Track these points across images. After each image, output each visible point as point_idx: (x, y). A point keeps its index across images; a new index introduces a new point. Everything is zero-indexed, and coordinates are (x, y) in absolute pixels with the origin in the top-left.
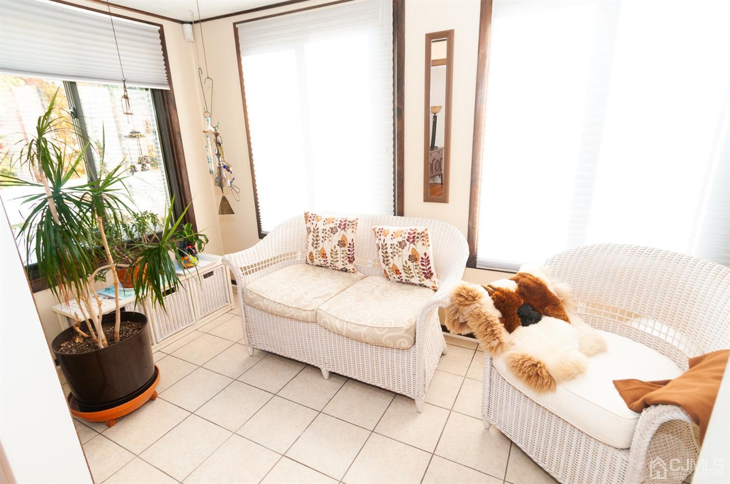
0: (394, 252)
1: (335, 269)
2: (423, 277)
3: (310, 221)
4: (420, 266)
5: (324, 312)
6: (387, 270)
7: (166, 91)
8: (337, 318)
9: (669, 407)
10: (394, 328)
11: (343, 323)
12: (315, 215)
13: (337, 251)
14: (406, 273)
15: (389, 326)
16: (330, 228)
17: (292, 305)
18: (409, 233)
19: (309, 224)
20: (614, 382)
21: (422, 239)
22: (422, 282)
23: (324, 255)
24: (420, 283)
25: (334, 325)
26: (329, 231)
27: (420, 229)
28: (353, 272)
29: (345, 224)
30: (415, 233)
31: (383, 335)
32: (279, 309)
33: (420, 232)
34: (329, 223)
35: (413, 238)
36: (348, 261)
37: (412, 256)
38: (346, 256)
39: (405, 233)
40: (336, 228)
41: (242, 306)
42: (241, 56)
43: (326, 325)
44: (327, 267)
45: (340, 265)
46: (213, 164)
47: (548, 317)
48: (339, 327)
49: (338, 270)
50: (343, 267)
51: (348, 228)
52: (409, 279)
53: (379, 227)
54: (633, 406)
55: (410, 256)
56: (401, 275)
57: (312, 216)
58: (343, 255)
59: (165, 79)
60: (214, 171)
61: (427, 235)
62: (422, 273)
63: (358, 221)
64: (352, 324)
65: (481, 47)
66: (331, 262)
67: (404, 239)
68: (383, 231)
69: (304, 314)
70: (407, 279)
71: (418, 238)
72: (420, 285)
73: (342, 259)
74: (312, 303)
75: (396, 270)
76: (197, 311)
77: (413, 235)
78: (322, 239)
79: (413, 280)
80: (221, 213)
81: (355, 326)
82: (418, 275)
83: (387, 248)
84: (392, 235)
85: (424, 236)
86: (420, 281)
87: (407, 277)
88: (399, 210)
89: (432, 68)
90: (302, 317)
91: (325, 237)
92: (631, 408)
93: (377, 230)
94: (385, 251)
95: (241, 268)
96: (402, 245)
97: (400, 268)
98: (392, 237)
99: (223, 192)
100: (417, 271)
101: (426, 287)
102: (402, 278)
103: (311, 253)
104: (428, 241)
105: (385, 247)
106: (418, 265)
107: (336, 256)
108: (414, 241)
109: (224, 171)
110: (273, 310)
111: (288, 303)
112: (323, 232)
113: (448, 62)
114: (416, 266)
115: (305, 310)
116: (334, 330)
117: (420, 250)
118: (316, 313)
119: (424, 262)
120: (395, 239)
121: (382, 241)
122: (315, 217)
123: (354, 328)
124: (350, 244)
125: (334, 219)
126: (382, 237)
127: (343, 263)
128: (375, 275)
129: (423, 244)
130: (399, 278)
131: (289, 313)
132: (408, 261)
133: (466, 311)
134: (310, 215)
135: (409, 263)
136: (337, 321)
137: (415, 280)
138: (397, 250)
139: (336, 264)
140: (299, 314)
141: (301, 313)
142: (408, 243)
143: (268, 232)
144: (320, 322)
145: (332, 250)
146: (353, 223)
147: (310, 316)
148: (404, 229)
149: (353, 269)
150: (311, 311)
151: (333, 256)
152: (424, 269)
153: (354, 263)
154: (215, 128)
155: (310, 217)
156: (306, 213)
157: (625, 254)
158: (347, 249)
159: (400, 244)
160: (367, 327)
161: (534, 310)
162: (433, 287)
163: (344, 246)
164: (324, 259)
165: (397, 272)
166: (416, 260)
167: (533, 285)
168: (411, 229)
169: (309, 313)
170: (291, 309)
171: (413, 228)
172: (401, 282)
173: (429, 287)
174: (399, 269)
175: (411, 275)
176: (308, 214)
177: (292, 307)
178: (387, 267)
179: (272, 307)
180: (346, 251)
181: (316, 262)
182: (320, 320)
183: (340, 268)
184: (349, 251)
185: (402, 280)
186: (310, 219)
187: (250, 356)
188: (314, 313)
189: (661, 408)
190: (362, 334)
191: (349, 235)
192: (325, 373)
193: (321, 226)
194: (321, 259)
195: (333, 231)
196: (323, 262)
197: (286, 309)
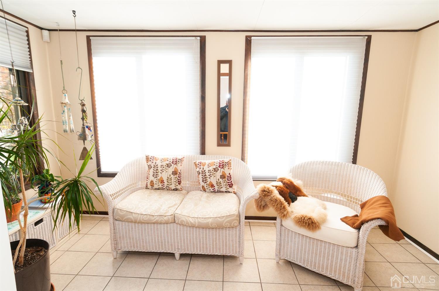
0: (211, 175)
1: (169, 189)
2: (228, 187)
3: (150, 161)
4: (227, 181)
5: (180, 214)
6: (205, 186)
7: (28, 73)
8: (190, 217)
9: (374, 221)
10: (229, 215)
11: (195, 219)
12: (154, 157)
13: (171, 178)
14: (218, 186)
15: (226, 215)
16: (166, 164)
17: (155, 214)
18: (219, 163)
19: (150, 163)
20: (341, 219)
21: (228, 165)
22: (228, 190)
23: (162, 181)
24: (226, 190)
25: (189, 222)
26: (165, 166)
27: (226, 160)
28: (181, 190)
29: (176, 161)
30: (223, 163)
31: (224, 221)
32: (146, 218)
33: (227, 162)
34: (165, 161)
35: (222, 165)
36: (178, 183)
37: (222, 175)
38: (177, 181)
39: (217, 163)
40: (170, 164)
41: (112, 222)
42: (92, 56)
43: (183, 223)
44: (163, 189)
45: (173, 187)
46: (67, 126)
47: (300, 197)
48: (193, 222)
49: (171, 190)
50: (175, 187)
51: (179, 163)
52: (220, 189)
53: (198, 161)
54: (355, 226)
55: (221, 176)
56: (214, 188)
57: (152, 158)
58: (175, 180)
59: (29, 64)
60: (68, 130)
61: (231, 163)
62: (227, 185)
63: (185, 159)
64: (201, 219)
65: (246, 70)
66: (167, 185)
67: (216, 167)
68: (201, 163)
69: (165, 218)
70: (218, 189)
71: (225, 165)
72: (226, 192)
73: (175, 183)
74: (168, 211)
75: (212, 185)
76: (58, 235)
77: (222, 164)
78: (160, 172)
79: (222, 190)
80: (81, 159)
81: (203, 219)
82: (225, 186)
83: (205, 173)
84: (208, 165)
85: (229, 163)
86: (226, 189)
87: (219, 188)
88: (203, 152)
89: (221, 77)
90: (165, 220)
91: (163, 170)
92: (354, 228)
93: (197, 163)
94: (204, 174)
95: (111, 195)
96: (216, 170)
97: (215, 184)
98: (208, 166)
99: (84, 144)
100: (225, 184)
101: (230, 192)
102: (215, 189)
103: (152, 182)
104: (231, 166)
105: (204, 172)
106: (226, 180)
107: (170, 181)
108: (223, 167)
109: (87, 130)
110: (141, 219)
111: (152, 213)
112: (161, 167)
113: (230, 75)
114: (224, 181)
115: (166, 216)
116: (189, 225)
117: (227, 171)
118: (174, 216)
119: (228, 178)
120: (211, 167)
121: (202, 169)
122: (153, 158)
123: (203, 221)
124: (179, 173)
125: (168, 158)
126: (202, 167)
127: (175, 185)
128: (195, 190)
129: (229, 168)
130: (213, 189)
131: (154, 220)
132: (220, 179)
133: (267, 199)
134: (150, 157)
135: (221, 180)
136: (190, 218)
137: (224, 189)
138: (213, 173)
139: (170, 186)
140: (162, 219)
141: (163, 218)
142: (220, 169)
143: (118, 172)
144: (178, 221)
145: (168, 178)
146: (181, 160)
147: (170, 219)
148: (216, 161)
149: (181, 188)
150: (170, 215)
151: (169, 181)
152: (229, 182)
153: (181, 184)
154: (82, 101)
155: (151, 158)
156: (147, 156)
157: (329, 165)
158: (177, 176)
159: (214, 170)
160: (212, 218)
161: (293, 194)
162: (234, 192)
163: (176, 174)
164: (162, 184)
165: (212, 186)
166: (224, 177)
167: (289, 183)
168: (220, 161)
169: (169, 217)
170: (155, 217)
171: (221, 160)
172: (214, 192)
173: (231, 192)
174: (213, 184)
175: (221, 187)
176: (149, 156)
177: (156, 216)
178: (205, 184)
179: (140, 217)
180: (177, 177)
181: (156, 186)
182: (178, 220)
183: (172, 189)
184: (179, 177)
185: (215, 190)
186: (150, 159)
187: (114, 258)
188: (173, 216)
189: (370, 223)
190: (210, 223)
191: (179, 167)
192: (177, 256)
193: (159, 164)
194: (160, 184)
195: (168, 166)
196: (160, 186)
197: (151, 217)
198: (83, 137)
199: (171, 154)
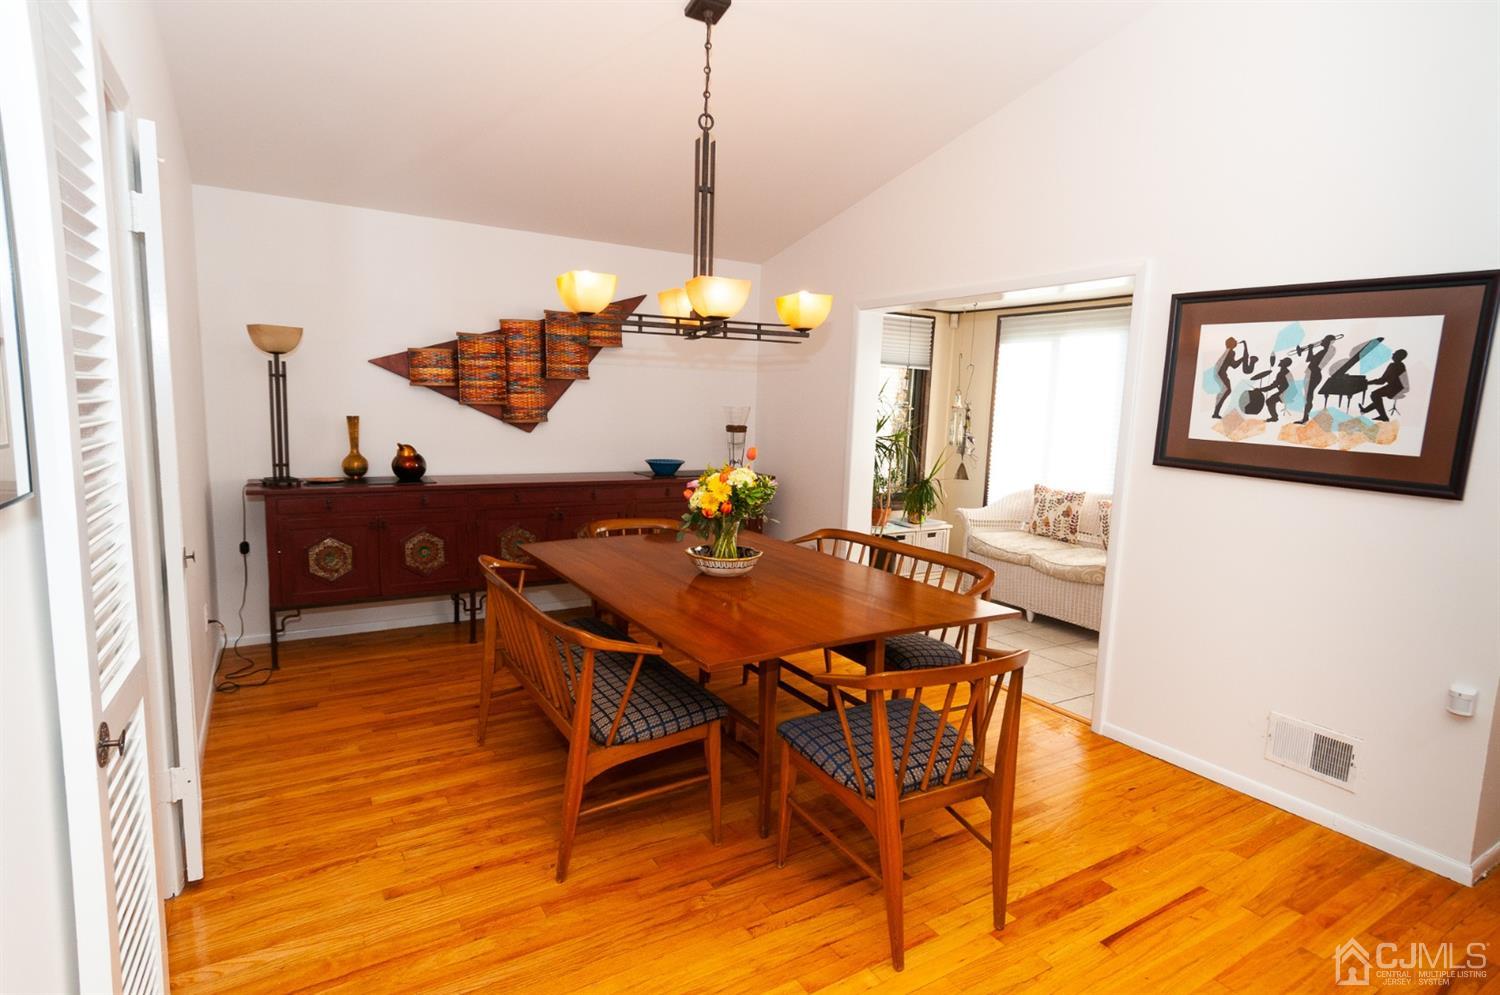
1: (1056, 538)
3: (1038, 492)
5: (1037, 556)
7: (927, 372)
11: (1052, 565)
12: (1045, 487)
13: (1060, 521)
16: (1058, 499)
17: (1009, 550)
19: (1037, 495)
23: (1047, 524)
25: (1044, 566)
26: (1056, 501)
28: (1073, 542)
29: (1072, 497)
31: (1083, 571)
34: (1057, 495)
36: (1070, 531)
38: (1068, 527)
40: (1063, 499)
44: (1048, 536)
45: (1061, 535)
46: (953, 437)
48: (1048, 567)
49: (1059, 540)
50: (1065, 537)
51: (1074, 501)
57: (1042, 488)
58: (1065, 525)
59: (929, 362)
60: (954, 442)
63: (1085, 496)
64: (1059, 565)
66: (1053, 531)
69: (1020, 557)
73: (1064, 528)
78: (1048, 509)
80: (956, 478)
90: (1018, 559)
91: (1051, 507)
93: (1101, 503)
95: (971, 520)
99: (962, 460)
103: (1035, 522)
105: (1106, 518)
107: (1058, 526)
109: (967, 441)
111: (1006, 549)
112: (1050, 503)
116: (1043, 570)
121: (1104, 513)
122: (1044, 489)
124: (1074, 516)
125: (1061, 491)
127: (1064, 533)
131: (1007, 556)
136: (1047, 562)
139: (1058, 534)
140: (1015, 557)
141: (1017, 557)
144: (1033, 564)
145: (1056, 520)
146: (1080, 497)
147: (1024, 560)
149: (1074, 540)
151: (1056, 525)
153: (1076, 534)
154: (967, 405)
156: (1036, 485)
158: (1070, 519)
163: (1068, 516)
164: (1047, 528)
176: (1038, 486)
178: (1106, 538)
179: (993, 551)
180: (1069, 521)
181: (1039, 530)
183: (1061, 538)
184: (1072, 522)
186: (1039, 490)
191: (1075, 507)
192: (1030, 617)
193: (1048, 497)
194: (1044, 527)
195: (1060, 502)
196: (1044, 531)
197: (1005, 554)
198: (962, 450)
199: (1067, 487)
